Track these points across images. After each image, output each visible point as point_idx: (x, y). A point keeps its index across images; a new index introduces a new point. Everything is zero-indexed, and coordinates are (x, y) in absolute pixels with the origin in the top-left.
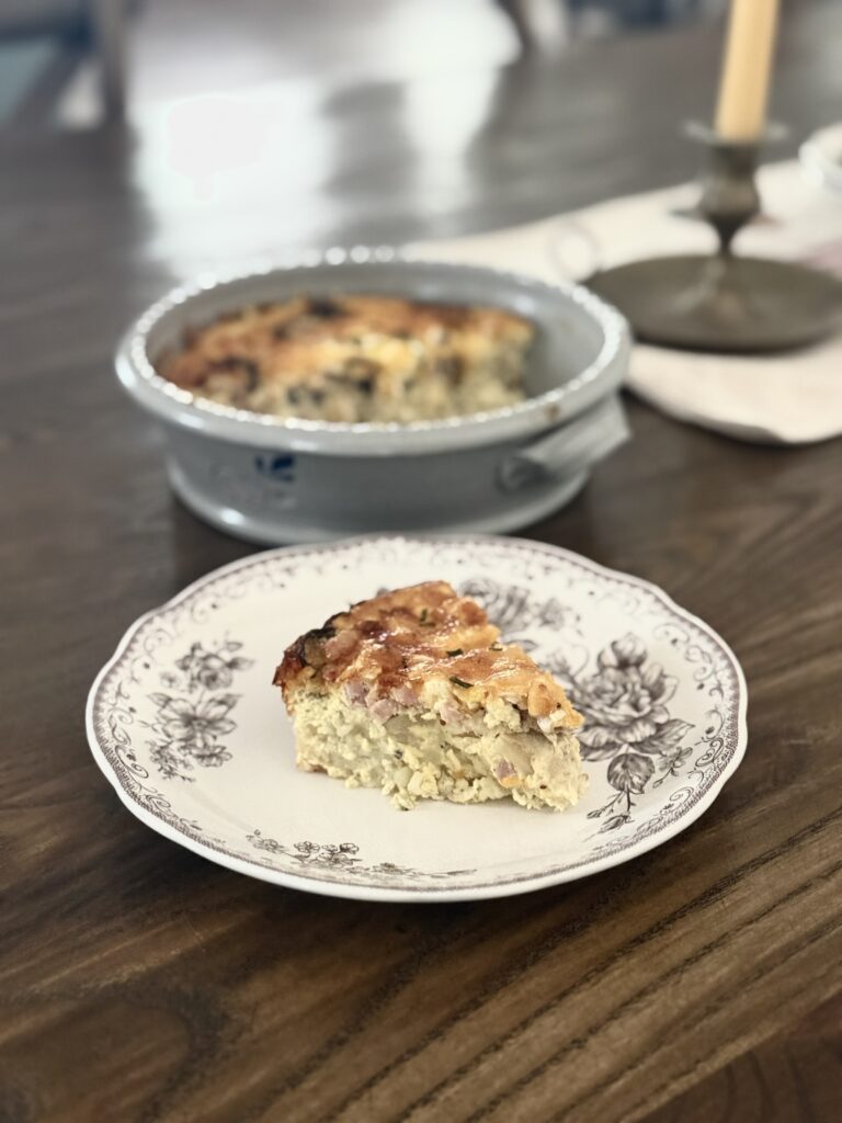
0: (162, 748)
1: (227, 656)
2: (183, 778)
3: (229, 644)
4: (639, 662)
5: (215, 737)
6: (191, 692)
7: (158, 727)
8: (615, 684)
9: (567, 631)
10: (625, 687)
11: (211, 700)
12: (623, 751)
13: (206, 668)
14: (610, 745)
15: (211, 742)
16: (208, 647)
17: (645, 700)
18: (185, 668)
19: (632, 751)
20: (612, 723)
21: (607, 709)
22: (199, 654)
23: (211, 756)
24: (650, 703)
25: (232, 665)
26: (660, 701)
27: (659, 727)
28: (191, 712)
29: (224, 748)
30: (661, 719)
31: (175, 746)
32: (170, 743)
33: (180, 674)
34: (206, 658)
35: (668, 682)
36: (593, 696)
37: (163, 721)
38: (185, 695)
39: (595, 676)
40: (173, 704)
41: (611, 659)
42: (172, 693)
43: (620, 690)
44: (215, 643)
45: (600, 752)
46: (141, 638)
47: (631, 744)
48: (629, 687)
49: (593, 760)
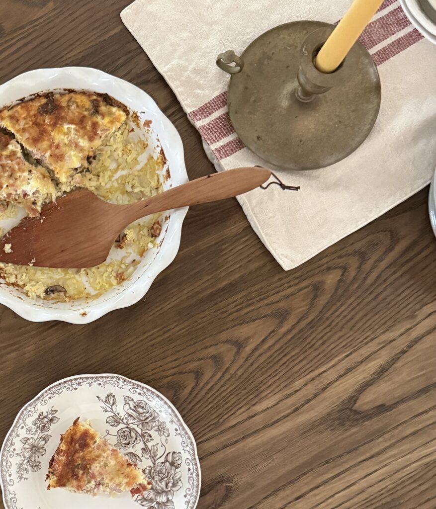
0: (21, 464)
1: (50, 416)
2: (25, 478)
3: (52, 411)
4: (177, 467)
5: (38, 456)
6: (35, 434)
7: (21, 454)
8: (166, 470)
9: (163, 438)
10: (168, 473)
11: (41, 438)
12: (153, 505)
13: (43, 422)
14: (151, 500)
15: (37, 459)
16: (45, 414)
17: (170, 485)
18: (35, 424)
19: (156, 506)
20: (156, 490)
21: (158, 482)
22: (41, 417)
23: (35, 466)
24: (171, 487)
25: (51, 420)
26: (174, 489)
27: (168, 500)
28: (34, 443)
29: (40, 463)
30: (170, 498)
31: (25, 463)
32: (24, 461)
33: (33, 427)
34: (43, 418)
35: (180, 483)
36: (157, 474)
37: (24, 450)
38: (33, 436)
39: (162, 463)
40: (29, 442)
41: (170, 458)
42: (29, 436)
43: (166, 474)
44: (47, 412)
45: (147, 502)
46: (22, 417)
47: (158, 503)
48: (169, 475)
49: (143, 505)
